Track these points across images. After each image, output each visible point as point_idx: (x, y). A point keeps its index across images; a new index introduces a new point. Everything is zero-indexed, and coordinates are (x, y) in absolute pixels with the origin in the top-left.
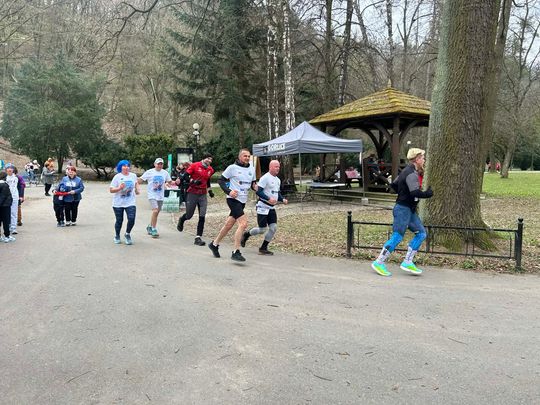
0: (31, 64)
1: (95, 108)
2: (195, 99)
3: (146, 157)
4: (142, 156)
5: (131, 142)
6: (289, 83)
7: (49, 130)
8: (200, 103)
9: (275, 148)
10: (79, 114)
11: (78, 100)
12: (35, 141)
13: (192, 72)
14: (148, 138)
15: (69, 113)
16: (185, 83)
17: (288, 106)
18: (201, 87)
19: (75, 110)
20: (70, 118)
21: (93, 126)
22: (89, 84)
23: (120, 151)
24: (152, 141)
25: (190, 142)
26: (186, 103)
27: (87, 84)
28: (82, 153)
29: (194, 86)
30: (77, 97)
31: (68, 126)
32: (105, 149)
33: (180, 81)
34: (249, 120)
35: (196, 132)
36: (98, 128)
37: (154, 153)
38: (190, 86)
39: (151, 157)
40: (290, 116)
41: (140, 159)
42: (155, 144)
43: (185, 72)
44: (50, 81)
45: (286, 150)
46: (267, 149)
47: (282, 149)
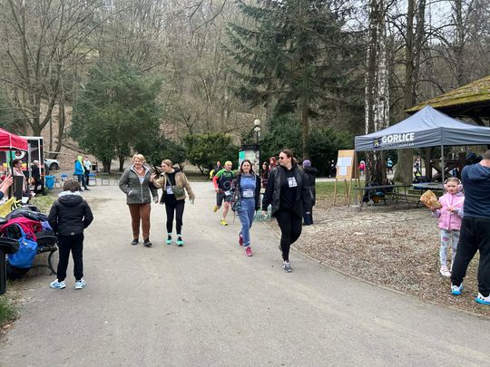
1: (153, 108)
2: (258, 94)
3: (204, 154)
4: (201, 154)
5: (190, 141)
6: (382, 65)
7: (112, 130)
8: (263, 98)
9: (396, 139)
10: (140, 114)
11: (140, 101)
12: (100, 141)
13: (256, 66)
14: (206, 136)
15: (131, 114)
16: (246, 79)
17: (381, 92)
18: (261, 81)
19: (136, 110)
20: (131, 119)
21: (153, 125)
22: (149, 85)
23: (179, 149)
24: (209, 139)
25: (245, 140)
26: (249, 97)
27: (148, 86)
29: (256, 81)
30: (138, 98)
31: (130, 126)
32: (164, 148)
33: (240, 76)
34: (312, 114)
35: (257, 129)
36: (157, 127)
37: (211, 152)
38: (251, 81)
39: (209, 155)
40: (385, 103)
41: (198, 157)
42: (213, 142)
43: (247, 67)
44: (114, 83)
45: (414, 142)
46: (380, 142)
47: (407, 140)
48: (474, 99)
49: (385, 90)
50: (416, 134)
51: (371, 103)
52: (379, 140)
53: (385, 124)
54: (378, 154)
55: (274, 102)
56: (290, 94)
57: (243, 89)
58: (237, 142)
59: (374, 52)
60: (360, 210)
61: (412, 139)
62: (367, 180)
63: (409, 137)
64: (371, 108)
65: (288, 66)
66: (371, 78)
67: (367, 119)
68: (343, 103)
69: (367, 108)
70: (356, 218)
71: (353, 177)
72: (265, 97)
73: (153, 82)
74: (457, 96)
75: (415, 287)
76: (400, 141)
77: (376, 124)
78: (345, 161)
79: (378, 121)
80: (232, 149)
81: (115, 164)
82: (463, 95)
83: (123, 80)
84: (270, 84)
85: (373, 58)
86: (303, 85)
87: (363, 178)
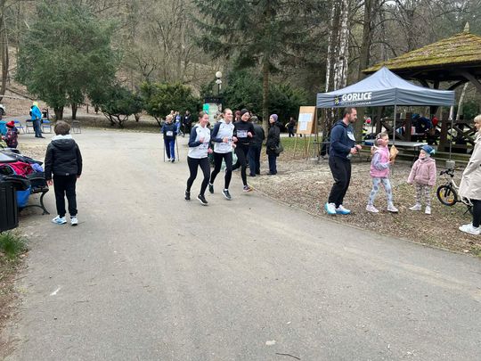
0: (46, 7)
1: (109, 54)
2: (221, 46)
3: (163, 106)
4: (159, 105)
5: (148, 91)
6: (344, 24)
7: (65, 75)
8: (225, 49)
9: (355, 98)
10: (95, 60)
11: (93, 45)
12: (51, 86)
13: (219, 16)
14: (165, 86)
15: (85, 59)
16: (208, 28)
17: (342, 51)
18: (224, 32)
19: (90, 55)
20: (87, 64)
21: (108, 73)
22: (104, 28)
23: (136, 99)
24: (168, 89)
25: (204, 92)
27: (102, 29)
28: (97, 100)
29: (217, 31)
30: (92, 42)
31: (84, 72)
32: (120, 97)
33: (202, 26)
34: (272, 69)
35: (218, 81)
36: (112, 75)
37: (170, 102)
38: (213, 32)
39: (168, 106)
40: (344, 62)
41: (157, 107)
42: (172, 93)
43: (209, 16)
44: (65, 25)
45: (371, 101)
46: (340, 99)
47: (365, 99)
48: (424, 63)
49: (345, 50)
50: (374, 94)
51: (333, 61)
52: (340, 97)
53: (342, 83)
54: (335, 111)
55: (235, 54)
56: (252, 48)
57: (206, 39)
58: (196, 94)
59: (339, 11)
60: (317, 163)
61: (369, 98)
62: (324, 135)
63: (367, 96)
64: (332, 66)
65: (251, 17)
66: (334, 37)
67: (328, 77)
68: (303, 59)
69: (329, 67)
70: (315, 170)
71: (313, 132)
72: (227, 49)
73: (108, 26)
74: (410, 59)
75: (372, 224)
76: (359, 99)
77: (335, 83)
78: (306, 116)
79: (337, 80)
80: (191, 101)
81: (68, 112)
82: (415, 58)
83: (75, 21)
84: (232, 36)
85: (338, 17)
86: (267, 39)
87: (321, 134)
